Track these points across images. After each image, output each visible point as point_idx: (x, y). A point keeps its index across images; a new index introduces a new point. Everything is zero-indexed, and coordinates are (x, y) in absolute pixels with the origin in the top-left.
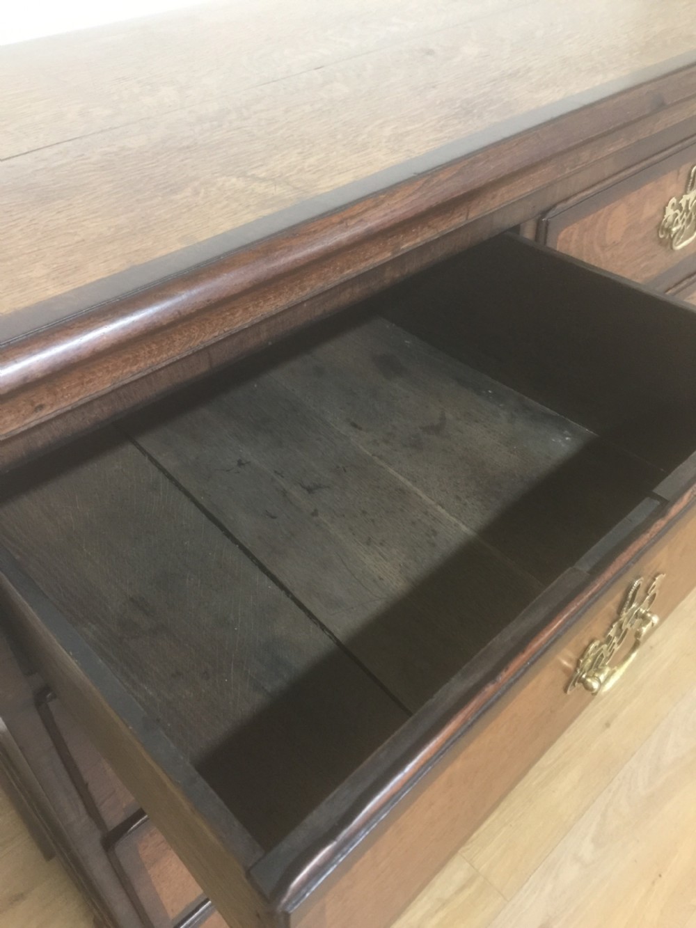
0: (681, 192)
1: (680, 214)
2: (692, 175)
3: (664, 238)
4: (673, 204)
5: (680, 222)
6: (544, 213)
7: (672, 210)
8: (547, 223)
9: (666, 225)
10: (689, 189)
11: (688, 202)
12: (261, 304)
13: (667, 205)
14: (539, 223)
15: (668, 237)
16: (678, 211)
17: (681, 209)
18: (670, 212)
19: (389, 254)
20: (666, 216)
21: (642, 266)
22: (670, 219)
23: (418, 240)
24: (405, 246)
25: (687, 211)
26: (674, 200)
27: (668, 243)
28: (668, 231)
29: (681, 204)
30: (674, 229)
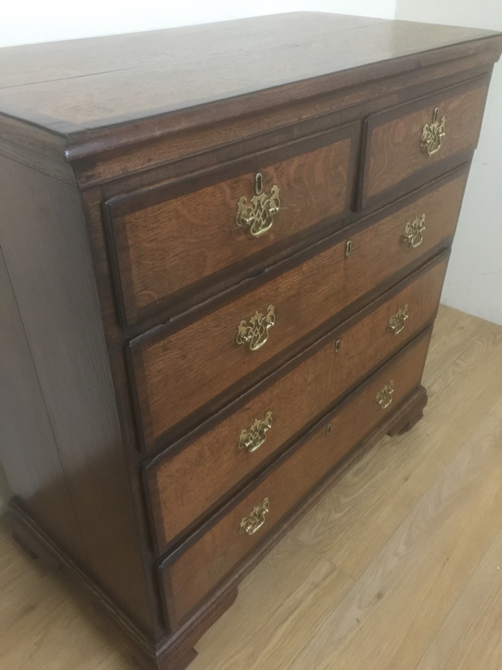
0: (430, 122)
1: (430, 135)
2: (435, 113)
3: (423, 147)
4: (427, 128)
5: (431, 139)
6: (365, 117)
7: (426, 131)
8: (367, 122)
9: (424, 140)
10: (434, 120)
11: (434, 128)
12: (242, 131)
13: (424, 127)
14: (363, 123)
15: (425, 147)
16: (429, 132)
17: (431, 132)
18: (425, 132)
19: (297, 120)
20: (423, 134)
21: (413, 161)
22: (425, 137)
23: (310, 115)
24: (304, 117)
25: (434, 133)
26: (427, 126)
27: (425, 152)
28: (425, 142)
29: (430, 129)
30: (428, 141)
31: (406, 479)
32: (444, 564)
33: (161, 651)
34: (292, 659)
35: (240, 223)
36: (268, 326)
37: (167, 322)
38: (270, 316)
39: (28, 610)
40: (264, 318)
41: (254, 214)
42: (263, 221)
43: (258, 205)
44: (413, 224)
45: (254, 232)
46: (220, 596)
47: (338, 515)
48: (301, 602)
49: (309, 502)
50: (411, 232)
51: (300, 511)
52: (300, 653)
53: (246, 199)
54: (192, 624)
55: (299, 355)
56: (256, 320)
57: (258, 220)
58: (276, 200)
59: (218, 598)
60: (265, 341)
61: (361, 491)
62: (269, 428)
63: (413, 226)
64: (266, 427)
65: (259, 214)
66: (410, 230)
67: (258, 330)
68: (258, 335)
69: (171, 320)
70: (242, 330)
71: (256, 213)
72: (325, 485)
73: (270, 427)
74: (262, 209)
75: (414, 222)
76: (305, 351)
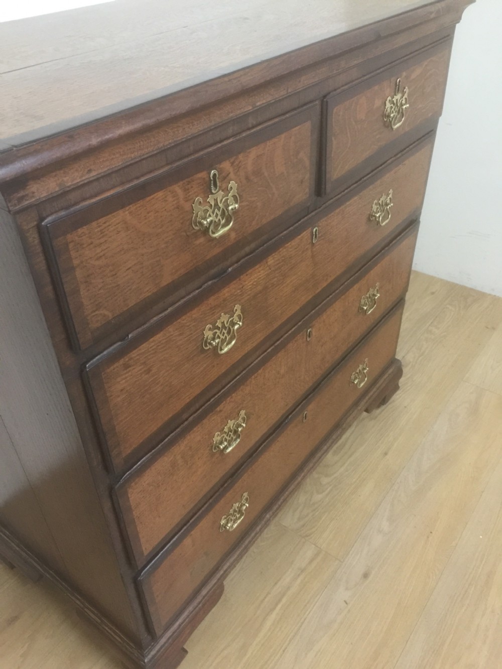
0: (393, 94)
1: (394, 107)
2: (398, 84)
3: (387, 121)
4: (390, 100)
5: (394, 112)
6: (325, 97)
7: (389, 104)
8: (327, 102)
9: (387, 114)
10: (397, 92)
11: (397, 100)
12: (191, 127)
13: (386, 100)
14: (322, 101)
15: (388, 121)
16: (392, 105)
17: (394, 104)
18: (388, 105)
19: (251, 108)
20: (386, 107)
21: (377, 137)
22: (389, 110)
23: (264, 101)
24: (258, 104)
25: (397, 106)
26: (389, 98)
27: (388, 125)
28: (389, 116)
29: (393, 101)
30: (392, 115)
31: (386, 454)
32: (428, 537)
33: (150, 656)
34: (283, 648)
35: (196, 226)
36: (236, 327)
37: (126, 338)
38: (237, 316)
39: (12, 620)
40: (232, 318)
41: (211, 214)
42: (223, 219)
43: (215, 205)
44: (380, 202)
45: (213, 233)
46: (206, 595)
47: (320, 496)
48: (289, 588)
49: (291, 489)
50: (379, 209)
51: (281, 500)
52: (290, 641)
53: (201, 200)
54: (180, 625)
55: (270, 350)
56: (222, 323)
57: (217, 220)
58: (234, 196)
59: (204, 597)
60: (233, 342)
61: (342, 469)
62: (243, 427)
63: (381, 203)
64: (241, 426)
65: (217, 213)
66: (378, 208)
67: (226, 332)
68: (226, 336)
69: (130, 336)
70: (208, 334)
71: (213, 213)
72: (305, 471)
73: (244, 425)
74: (220, 208)
75: (381, 199)
76: (276, 344)
